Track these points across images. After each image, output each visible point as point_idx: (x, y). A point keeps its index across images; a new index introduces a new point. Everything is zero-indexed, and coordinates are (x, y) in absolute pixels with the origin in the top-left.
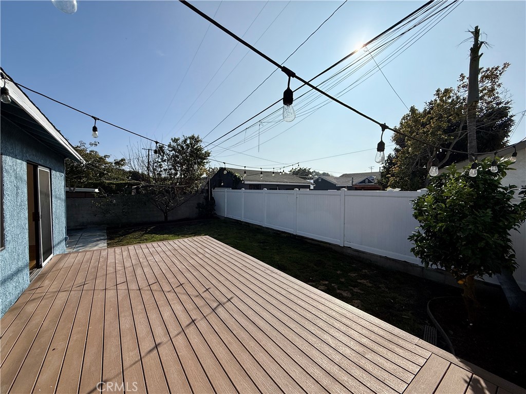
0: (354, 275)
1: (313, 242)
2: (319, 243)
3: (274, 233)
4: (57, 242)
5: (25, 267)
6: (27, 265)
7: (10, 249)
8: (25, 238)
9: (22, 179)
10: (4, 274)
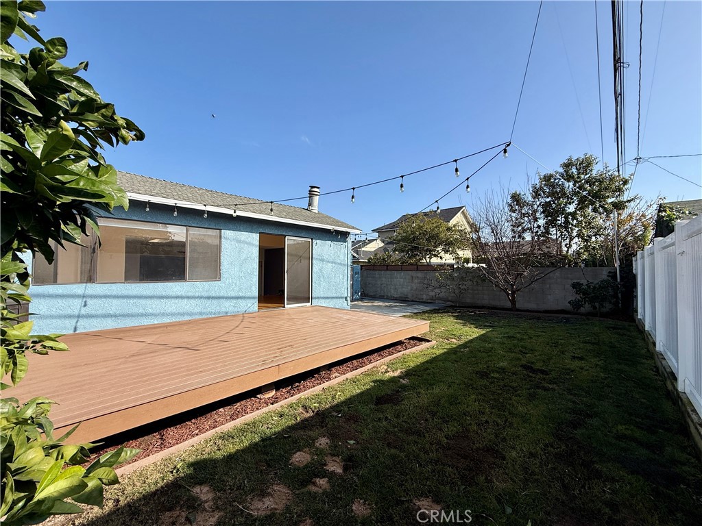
4: (322, 296)
5: (249, 298)
6: (254, 298)
7: (227, 282)
8: (252, 281)
9: (249, 244)
10: (218, 294)
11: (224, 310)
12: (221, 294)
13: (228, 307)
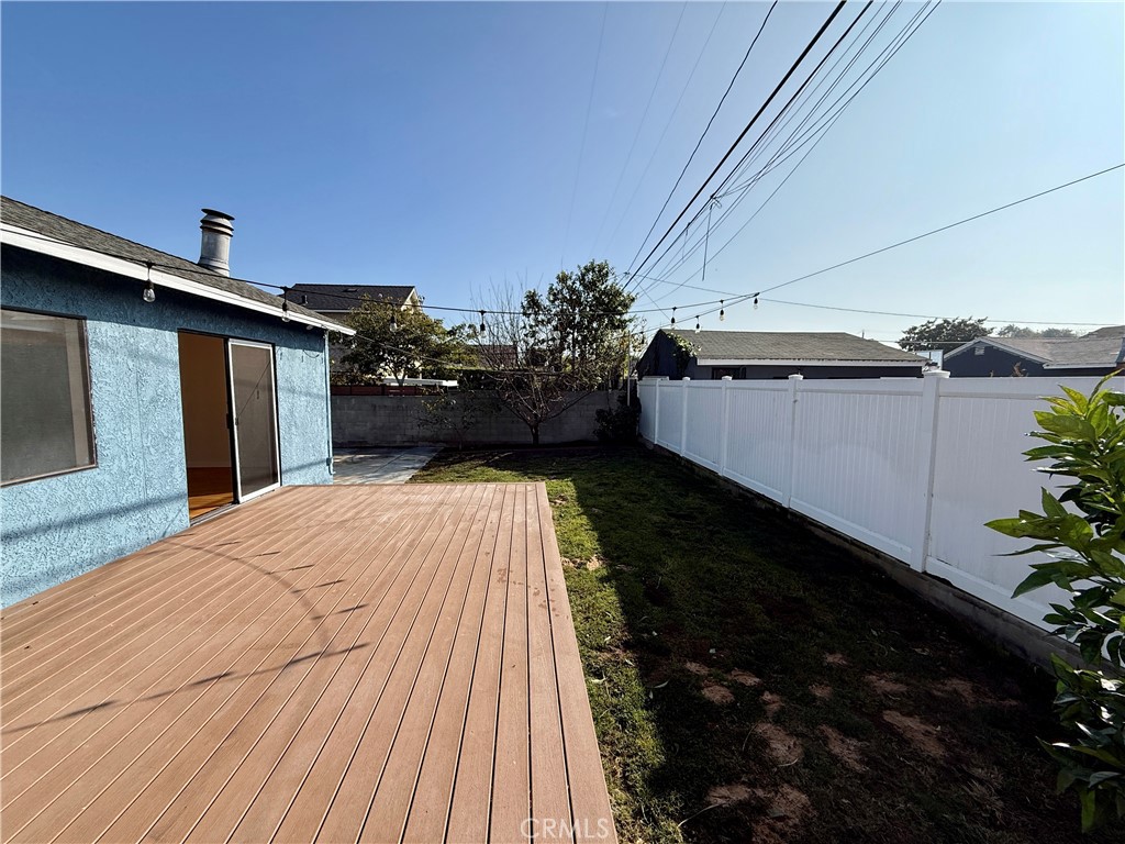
0: (890, 687)
1: (829, 538)
2: (847, 545)
3: (741, 495)
4: (295, 465)
5: (170, 499)
6: (178, 497)
7: (115, 469)
8: (172, 454)
9: (157, 360)
10: (95, 507)
11: (113, 546)
12: (104, 505)
13: (125, 533)
